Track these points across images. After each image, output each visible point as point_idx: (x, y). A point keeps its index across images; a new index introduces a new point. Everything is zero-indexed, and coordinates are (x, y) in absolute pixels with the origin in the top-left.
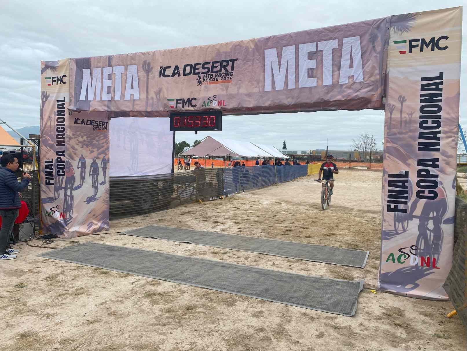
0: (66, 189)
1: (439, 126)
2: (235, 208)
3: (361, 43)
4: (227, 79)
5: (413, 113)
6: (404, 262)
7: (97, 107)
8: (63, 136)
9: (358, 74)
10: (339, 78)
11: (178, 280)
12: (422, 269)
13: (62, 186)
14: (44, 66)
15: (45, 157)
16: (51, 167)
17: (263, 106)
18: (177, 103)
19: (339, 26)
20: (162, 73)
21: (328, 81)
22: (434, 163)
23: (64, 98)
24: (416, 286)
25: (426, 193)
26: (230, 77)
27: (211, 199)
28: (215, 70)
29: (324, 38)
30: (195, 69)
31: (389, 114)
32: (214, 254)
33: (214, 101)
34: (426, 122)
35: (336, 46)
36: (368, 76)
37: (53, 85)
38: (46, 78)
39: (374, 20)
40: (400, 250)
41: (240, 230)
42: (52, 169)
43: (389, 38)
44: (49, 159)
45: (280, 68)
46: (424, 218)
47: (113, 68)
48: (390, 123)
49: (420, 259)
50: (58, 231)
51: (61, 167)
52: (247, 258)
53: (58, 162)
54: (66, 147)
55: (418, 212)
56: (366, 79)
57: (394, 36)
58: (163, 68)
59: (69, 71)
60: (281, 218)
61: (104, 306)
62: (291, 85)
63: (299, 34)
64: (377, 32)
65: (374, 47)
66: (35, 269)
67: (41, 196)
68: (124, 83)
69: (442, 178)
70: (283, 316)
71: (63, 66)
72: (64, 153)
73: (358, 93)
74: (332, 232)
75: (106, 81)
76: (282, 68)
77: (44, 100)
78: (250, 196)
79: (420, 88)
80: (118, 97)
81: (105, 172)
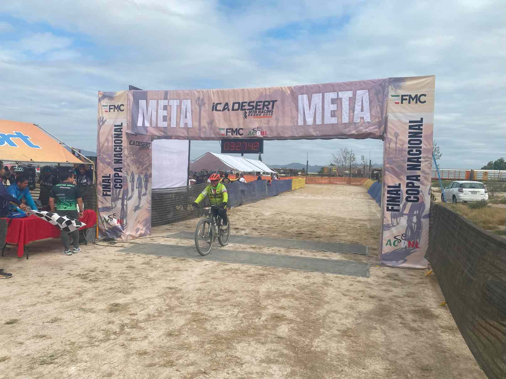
0: (123, 199)
1: (420, 153)
2: (244, 218)
3: (369, 95)
4: (268, 114)
5: (404, 144)
6: (397, 245)
7: (154, 132)
8: (120, 155)
9: (367, 116)
10: (353, 119)
12: (409, 249)
13: (119, 197)
14: (101, 96)
15: (102, 173)
16: (109, 181)
17: (297, 136)
18: (227, 132)
19: (355, 82)
20: (214, 107)
21: (345, 119)
22: (417, 178)
23: (122, 123)
24: (405, 261)
25: (412, 198)
26: (270, 113)
28: (258, 107)
29: (344, 90)
30: (243, 106)
31: (388, 144)
32: (253, 249)
33: (258, 132)
34: (412, 151)
35: (351, 96)
36: (374, 118)
37: (110, 111)
38: (103, 106)
39: (378, 80)
40: (395, 237)
41: (260, 233)
42: (110, 183)
43: (388, 93)
44: (106, 174)
45: (310, 109)
47: (169, 101)
48: (388, 151)
49: (408, 242)
50: (114, 235)
51: (118, 181)
52: (279, 251)
53: (115, 176)
54: (124, 164)
55: (406, 211)
56: (372, 120)
57: (391, 92)
58: (215, 104)
59: (126, 101)
60: (288, 225)
61: (204, 275)
62: (319, 122)
63: (325, 85)
64: (380, 88)
65: (378, 98)
66: (127, 259)
67: (98, 206)
68: (179, 114)
69: (422, 188)
70: (324, 278)
71: (120, 96)
72: (121, 170)
73: (367, 130)
74: (335, 234)
75: (162, 111)
76: (312, 109)
77: (101, 124)
78: (249, 209)
79: (408, 128)
80: (173, 124)
81: (147, 185)
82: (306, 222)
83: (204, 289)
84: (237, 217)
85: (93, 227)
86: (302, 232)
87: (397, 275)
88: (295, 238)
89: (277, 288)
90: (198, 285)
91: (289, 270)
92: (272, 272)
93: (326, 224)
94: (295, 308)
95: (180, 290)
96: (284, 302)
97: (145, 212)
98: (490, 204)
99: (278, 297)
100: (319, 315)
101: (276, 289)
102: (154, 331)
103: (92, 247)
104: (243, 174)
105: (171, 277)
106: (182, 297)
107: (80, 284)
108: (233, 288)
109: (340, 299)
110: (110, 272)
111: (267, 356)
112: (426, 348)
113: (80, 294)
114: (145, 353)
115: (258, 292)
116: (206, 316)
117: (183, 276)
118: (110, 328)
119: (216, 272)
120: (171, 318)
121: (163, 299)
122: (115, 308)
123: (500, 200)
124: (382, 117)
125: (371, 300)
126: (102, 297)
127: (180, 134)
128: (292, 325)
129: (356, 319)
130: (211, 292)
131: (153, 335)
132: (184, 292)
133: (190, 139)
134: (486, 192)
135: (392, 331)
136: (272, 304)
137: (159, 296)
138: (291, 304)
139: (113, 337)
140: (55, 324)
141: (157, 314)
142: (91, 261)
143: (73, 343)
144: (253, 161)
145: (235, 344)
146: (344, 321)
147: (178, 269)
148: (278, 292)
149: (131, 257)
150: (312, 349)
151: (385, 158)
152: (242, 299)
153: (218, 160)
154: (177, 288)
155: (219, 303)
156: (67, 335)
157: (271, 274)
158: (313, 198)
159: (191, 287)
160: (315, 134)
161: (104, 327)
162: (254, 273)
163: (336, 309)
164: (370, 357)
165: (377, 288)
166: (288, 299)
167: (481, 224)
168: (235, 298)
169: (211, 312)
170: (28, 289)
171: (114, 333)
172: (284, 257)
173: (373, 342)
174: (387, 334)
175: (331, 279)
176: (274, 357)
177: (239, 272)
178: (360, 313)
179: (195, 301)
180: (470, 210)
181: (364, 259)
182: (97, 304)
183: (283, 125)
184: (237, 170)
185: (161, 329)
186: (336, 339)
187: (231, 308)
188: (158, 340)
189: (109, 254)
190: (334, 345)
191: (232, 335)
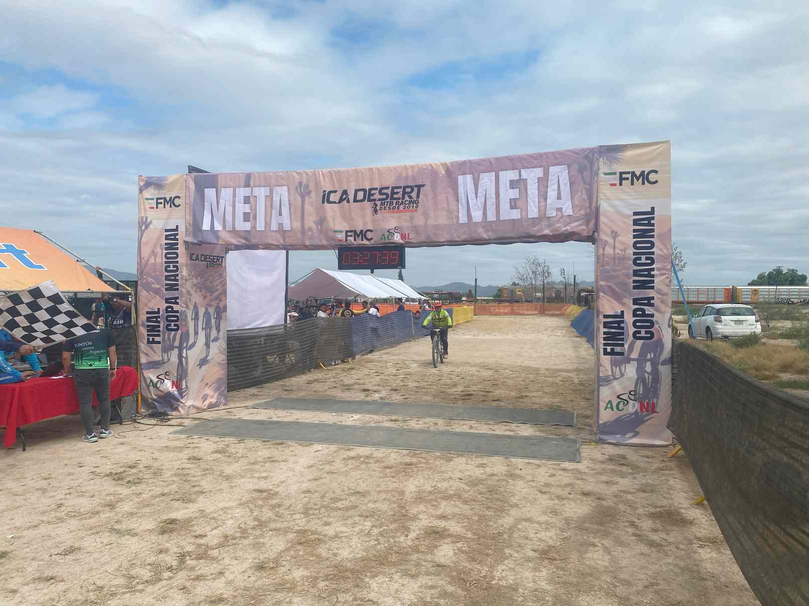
0: (180, 349)
1: (653, 263)
2: (377, 372)
3: (569, 172)
4: (411, 208)
5: (627, 249)
6: (623, 409)
7: (228, 239)
8: (176, 278)
9: (566, 206)
10: (545, 210)
11: (374, 445)
12: (642, 414)
13: (174, 345)
14: (143, 183)
15: (147, 306)
16: (157, 319)
17: (458, 240)
18: (347, 236)
19: (546, 153)
20: (326, 198)
21: (533, 212)
22: (649, 301)
23: (177, 226)
24: (636, 434)
25: (643, 334)
26: (415, 205)
27: (333, 364)
28: (395, 196)
29: (528, 166)
30: (371, 195)
31: (601, 250)
32: (393, 422)
33: (396, 234)
34: (640, 259)
35: (541, 175)
36: (578, 209)
37: (157, 208)
39: (583, 149)
40: (618, 397)
41: (404, 397)
42: (159, 322)
43: (599, 169)
44: (152, 309)
45: (476, 197)
46: (641, 361)
47: (252, 189)
48: (603, 260)
49: (639, 404)
50: (167, 407)
51: (172, 319)
52: (436, 424)
53: (167, 312)
54: (182, 292)
55: (635, 355)
56: (575, 212)
57: (604, 168)
58: (327, 192)
59: (184, 191)
60: (449, 381)
61: (314, 468)
62: (491, 217)
63: (498, 159)
64: (586, 162)
65: (583, 177)
66: (189, 445)
67: (139, 360)
68: (269, 209)
69: (657, 317)
70: (508, 465)
71: (174, 183)
72: (177, 301)
73: (568, 228)
74: (523, 394)
75: (242, 205)
76: (479, 197)
77: (143, 228)
78: (385, 357)
79: (632, 223)
80: (261, 226)
81: (219, 324)
82: (478, 376)
83: (316, 491)
84: (366, 371)
85: (132, 395)
86: (470, 393)
87: (624, 457)
88: (460, 402)
89: (433, 484)
90: (306, 485)
91: (451, 455)
92: (425, 458)
93: (509, 378)
94: (464, 516)
95: (276, 493)
96: (445, 507)
97: (217, 368)
98: (764, 340)
99: (436, 500)
100: (502, 526)
101: (432, 487)
102: (235, 562)
103: (132, 427)
104: (375, 303)
105: (261, 472)
106: (279, 506)
107: (112, 489)
108: (362, 487)
109: (535, 500)
110: (161, 468)
111: (422, 598)
112: (676, 574)
113: (111, 506)
114: (221, 600)
115: (402, 493)
116: (320, 535)
117: (280, 470)
118: (162, 561)
119: (334, 461)
120: (262, 540)
121: (248, 509)
122: (169, 527)
123: (779, 332)
124: (590, 207)
125: (585, 498)
126: (148, 510)
127: (271, 241)
128: (459, 545)
129: (562, 530)
130: (327, 495)
131: (234, 569)
132: (283, 497)
133: (287, 248)
134: (757, 321)
135: (620, 548)
136: (426, 512)
137: (241, 504)
138: (456, 510)
139: (166, 574)
140: (70, 557)
141: (238, 535)
142: (129, 451)
143: (101, 588)
144: (390, 282)
145: (367, 580)
146: (542, 535)
147: (273, 459)
148: (435, 491)
149: (195, 441)
150: (493, 582)
151: (597, 272)
152: (378, 505)
153: (334, 281)
154: (271, 490)
155: (340, 513)
156: (90, 574)
157: (425, 463)
158: (487, 337)
159: (294, 488)
160: (485, 236)
161: (152, 559)
162: (395, 461)
163: (529, 515)
164: (587, 592)
165: (594, 480)
166: (452, 502)
167: (753, 372)
168: (367, 504)
169: (327, 528)
170: (25, 500)
171: (169, 568)
172: (443, 433)
173: (590, 567)
174: (613, 553)
175: (520, 467)
176: (431, 598)
177: (371, 461)
178: (567, 521)
179: (302, 510)
180: (734, 349)
181: (570, 433)
182: (140, 520)
183: (436, 223)
184: (364, 296)
185: (246, 559)
186: (530, 564)
187: (359, 520)
188: (242, 577)
189: (160, 438)
190: (528, 574)
191: (362, 564)
